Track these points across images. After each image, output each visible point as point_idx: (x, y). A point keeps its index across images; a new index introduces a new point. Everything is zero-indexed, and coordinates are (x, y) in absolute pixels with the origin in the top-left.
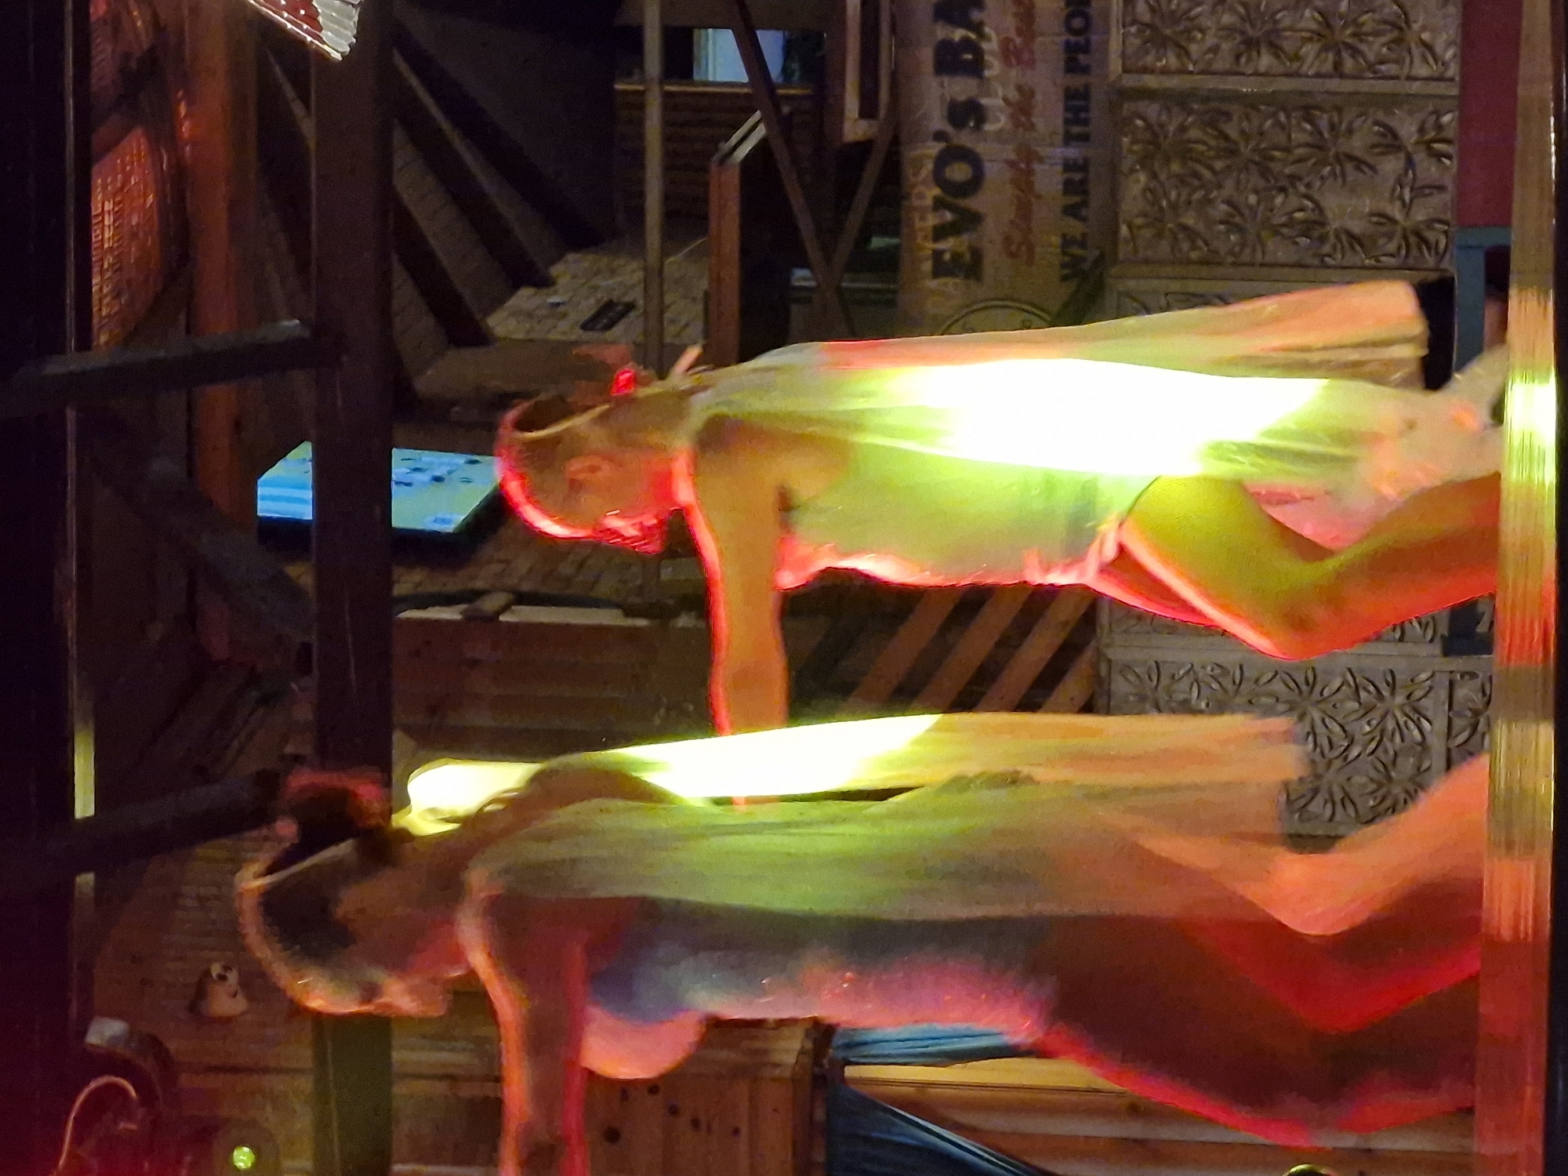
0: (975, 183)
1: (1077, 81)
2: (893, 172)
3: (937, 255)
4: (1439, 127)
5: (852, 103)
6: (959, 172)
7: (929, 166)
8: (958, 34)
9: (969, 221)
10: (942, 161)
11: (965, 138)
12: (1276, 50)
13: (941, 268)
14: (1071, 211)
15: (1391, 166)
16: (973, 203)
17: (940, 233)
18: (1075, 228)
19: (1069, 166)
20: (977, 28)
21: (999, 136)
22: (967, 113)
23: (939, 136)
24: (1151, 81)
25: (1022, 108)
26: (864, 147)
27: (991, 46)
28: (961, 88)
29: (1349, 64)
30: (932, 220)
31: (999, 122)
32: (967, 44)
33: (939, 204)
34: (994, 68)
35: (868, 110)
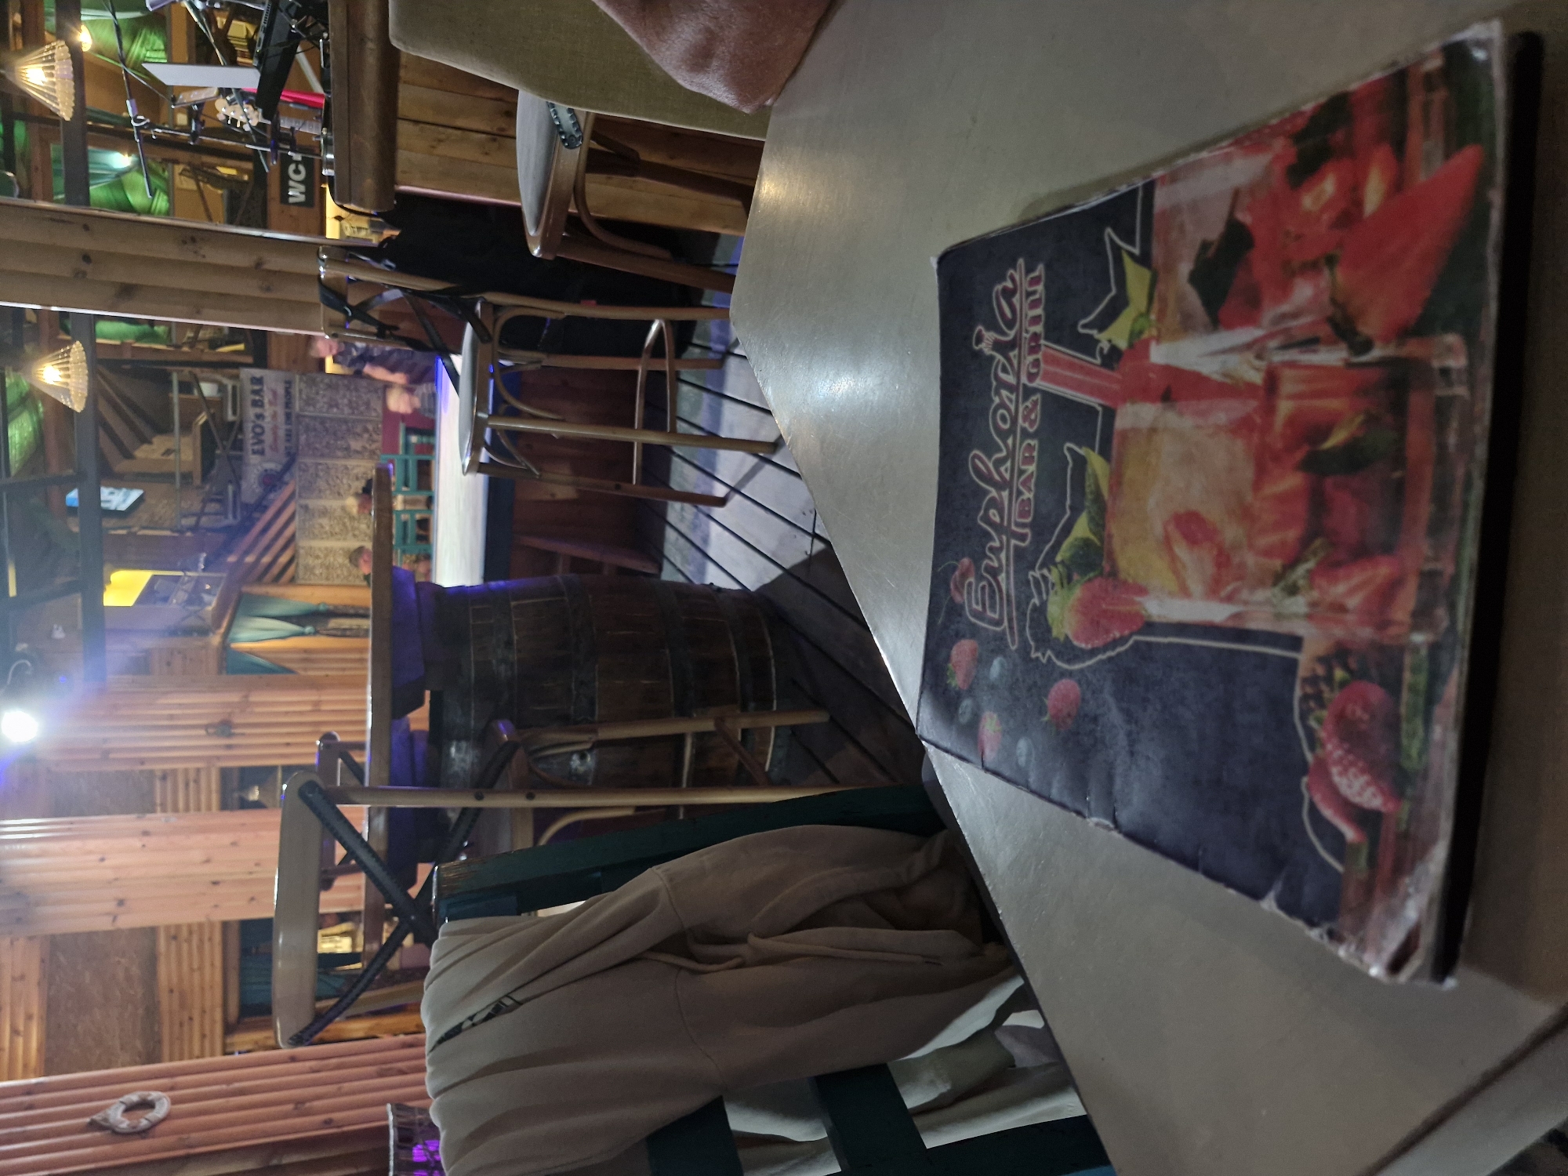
0: (263, 433)
1: (287, 410)
2: (241, 429)
3: (253, 450)
4: (378, 428)
5: (230, 412)
6: (258, 430)
7: (250, 429)
8: (257, 398)
9: (260, 442)
10: (253, 428)
11: (259, 422)
12: (338, 408)
13: (254, 452)
14: (288, 441)
15: (366, 436)
16: (263, 437)
17: (254, 444)
18: (288, 445)
19: (287, 430)
20: (262, 396)
21: (269, 423)
22: (260, 416)
23: (254, 422)
24: (307, 413)
25: (274, 416)
26: (232, 423)
27: (266, 401)
28: (258, 410)
29: (356, 412)
30: (251, 441)
31: (268, 419)
32: (259, 400)
33: (253, 438)
34: (267, 406)
35: (234, 413)
